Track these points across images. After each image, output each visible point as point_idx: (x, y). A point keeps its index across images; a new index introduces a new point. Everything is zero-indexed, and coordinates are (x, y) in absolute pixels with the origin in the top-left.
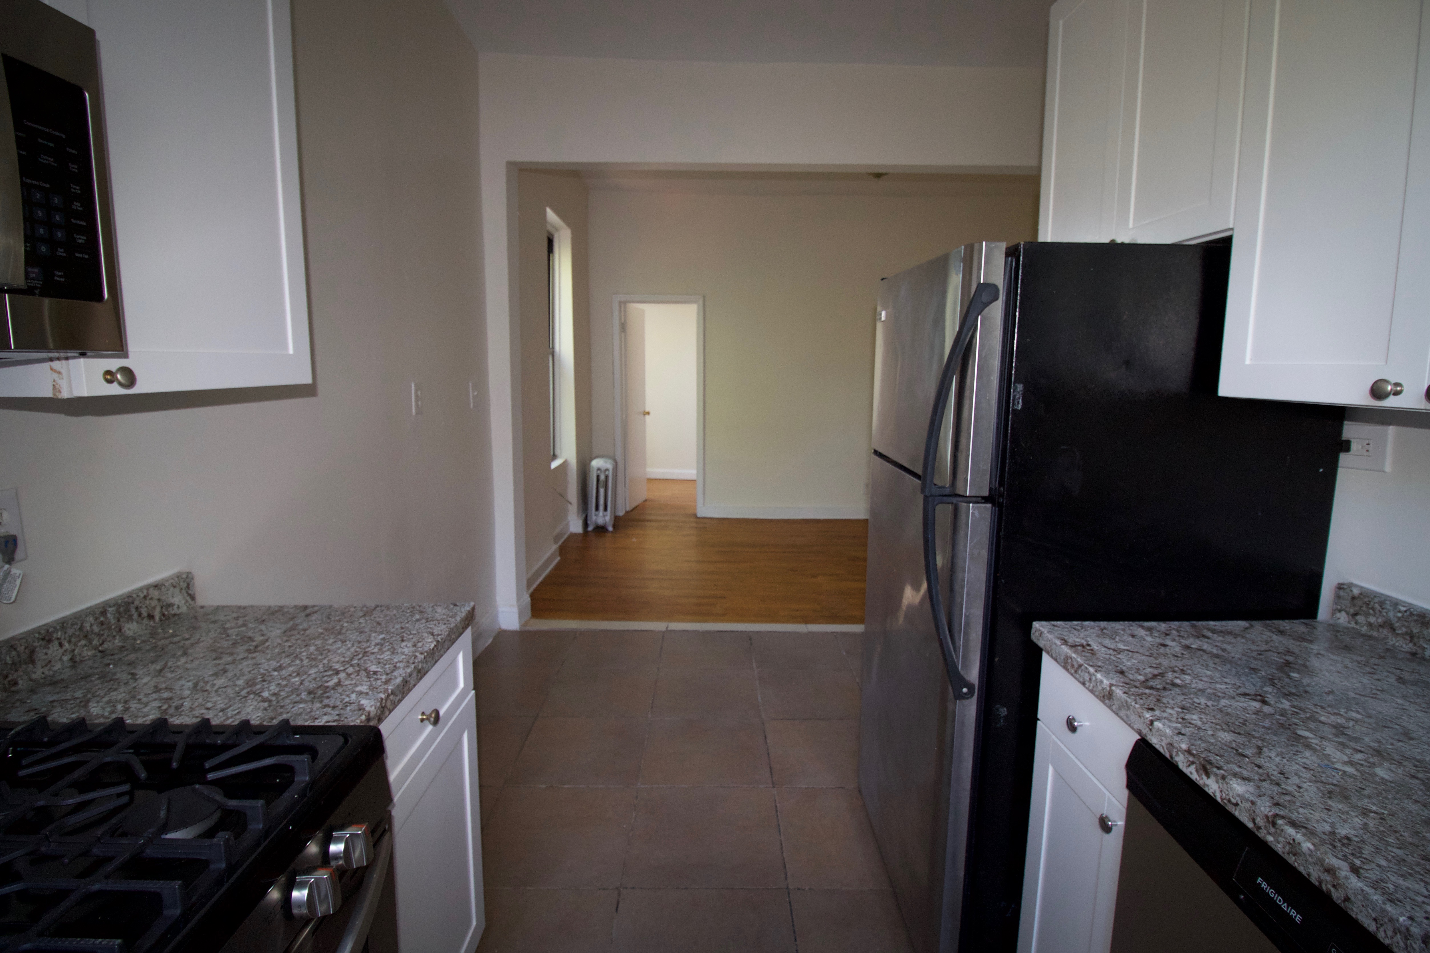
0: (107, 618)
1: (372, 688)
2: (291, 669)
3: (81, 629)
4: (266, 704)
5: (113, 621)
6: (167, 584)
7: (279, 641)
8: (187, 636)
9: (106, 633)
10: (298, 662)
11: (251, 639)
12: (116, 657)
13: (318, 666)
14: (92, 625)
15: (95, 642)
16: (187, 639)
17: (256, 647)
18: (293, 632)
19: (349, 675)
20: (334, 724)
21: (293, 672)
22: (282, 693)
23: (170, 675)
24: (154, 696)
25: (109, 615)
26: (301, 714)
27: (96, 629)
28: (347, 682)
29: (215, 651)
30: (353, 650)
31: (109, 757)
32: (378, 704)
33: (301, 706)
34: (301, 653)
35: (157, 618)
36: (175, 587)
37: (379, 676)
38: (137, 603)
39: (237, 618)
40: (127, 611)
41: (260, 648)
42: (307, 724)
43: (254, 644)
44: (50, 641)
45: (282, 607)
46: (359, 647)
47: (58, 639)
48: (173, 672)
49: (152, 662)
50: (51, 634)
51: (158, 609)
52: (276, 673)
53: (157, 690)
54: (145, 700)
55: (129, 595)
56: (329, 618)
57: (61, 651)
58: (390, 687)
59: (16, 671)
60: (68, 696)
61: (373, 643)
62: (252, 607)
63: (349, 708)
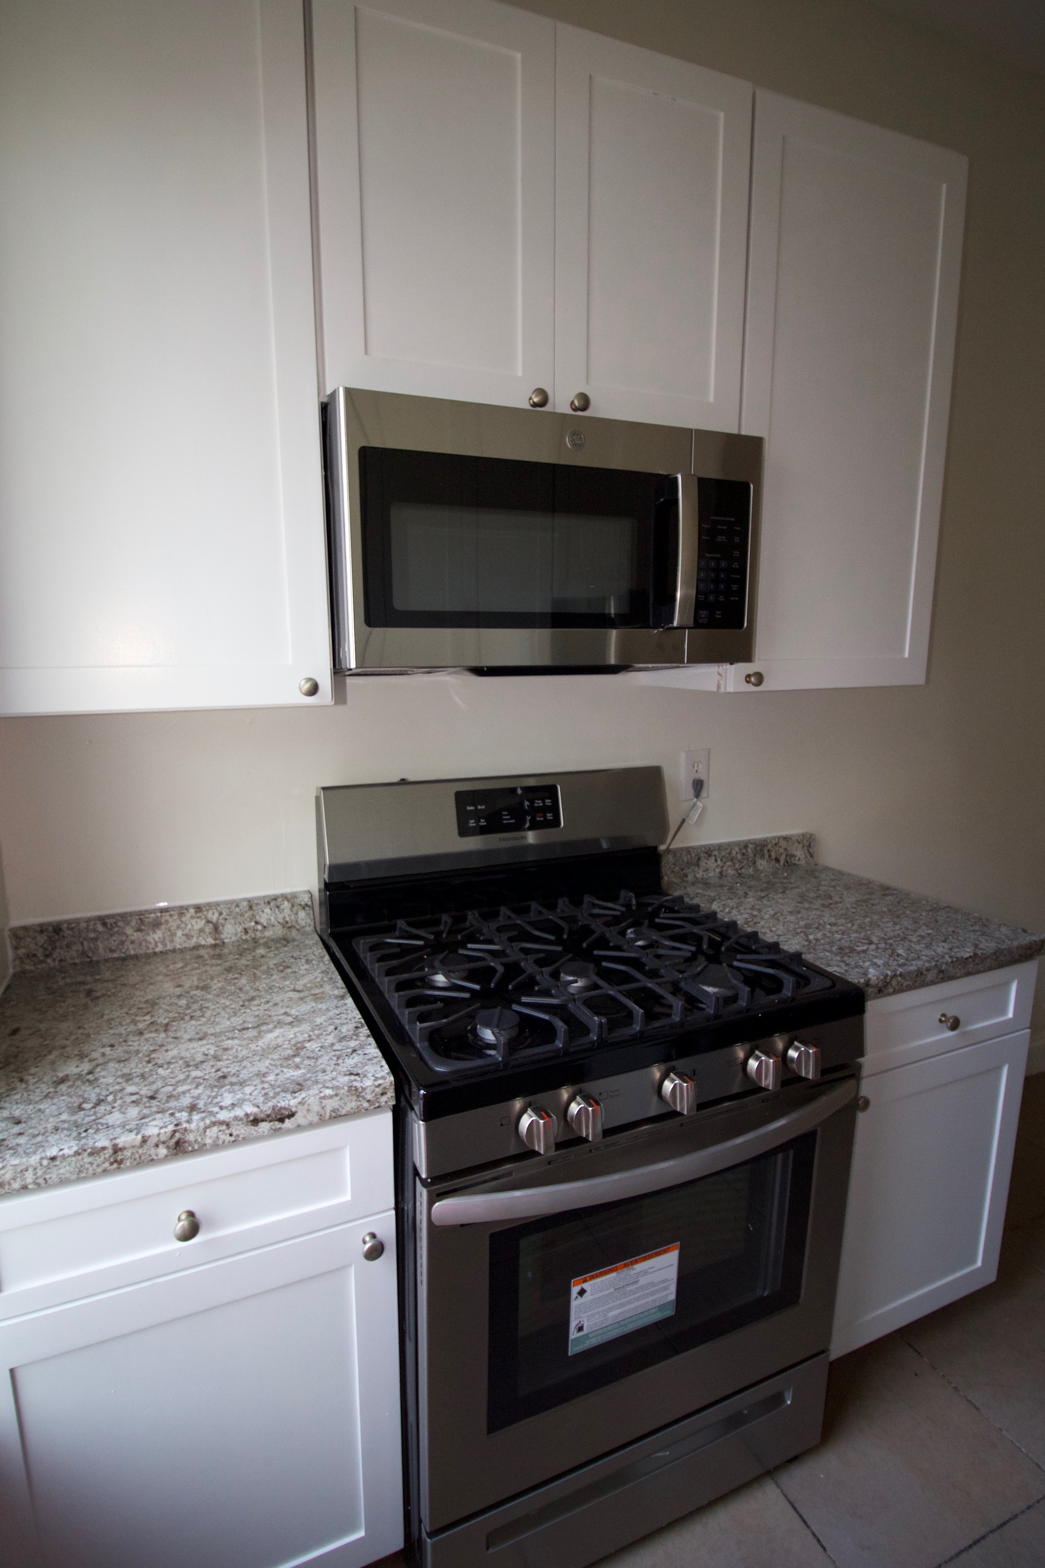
0: (747, 851)
1: (886, 964)
2: (841, 928)
3: (730, 853)
4: (806, 943)
5: (751, 855)
6: (794, 839)
7: (849, 906)
8: (792, 881)
9: (745, 862)
10: (850, 925)
11: (831, 898)
12: (745, 880)
13: (860, 933)
14: (737, 853)
15: (737, 866)
16: (791, 883)
17: (830, 904)
18: (863, 904)
19: (877, 948)
20: (838, 975)
21: (841, 930)
22: (822, 941)
23: (765, 902)
24: (749, 911)
25: (749, 850)
26: (822, 959)
27: (739, 857)
28: (872, 953)
29: (802, 897)
30: (896, 932)
31: (696, 930)
32: (882, 977)
33: (827, 954)
34: (857, 920)
35: (782, 863)
36: (799, 843)
37: (899, 959)
38: (769, 847)
39: (832, 880)
40: (762, 850)
41: (832, 906)
42: (821, 966)
43: (830, 902)
44: (710, 856)
45: (870, 882)
46: (903, 933)
47: (715, 856)
48: (768, 901)
49: (761, 890)
50: (712, 851)
51: (783, 857)
52: (829, 927)
53: (753, 908)
54: (742, 911)
55: (765, 840)
56: (899, 903)
57: (715, 864)
58: (900, 970)
59: (689, 868)
60: (707, 893)
61: (918, 934)
62: (849, 874)
63: (857, 970)
